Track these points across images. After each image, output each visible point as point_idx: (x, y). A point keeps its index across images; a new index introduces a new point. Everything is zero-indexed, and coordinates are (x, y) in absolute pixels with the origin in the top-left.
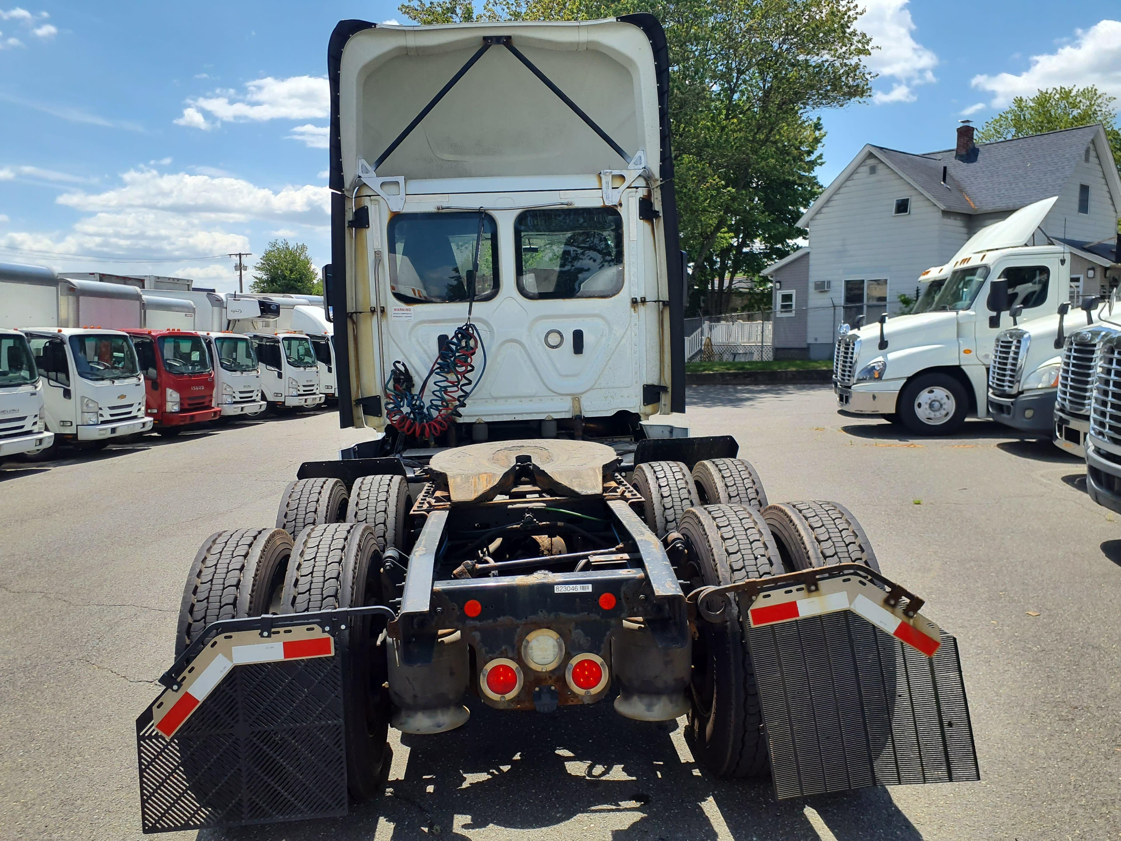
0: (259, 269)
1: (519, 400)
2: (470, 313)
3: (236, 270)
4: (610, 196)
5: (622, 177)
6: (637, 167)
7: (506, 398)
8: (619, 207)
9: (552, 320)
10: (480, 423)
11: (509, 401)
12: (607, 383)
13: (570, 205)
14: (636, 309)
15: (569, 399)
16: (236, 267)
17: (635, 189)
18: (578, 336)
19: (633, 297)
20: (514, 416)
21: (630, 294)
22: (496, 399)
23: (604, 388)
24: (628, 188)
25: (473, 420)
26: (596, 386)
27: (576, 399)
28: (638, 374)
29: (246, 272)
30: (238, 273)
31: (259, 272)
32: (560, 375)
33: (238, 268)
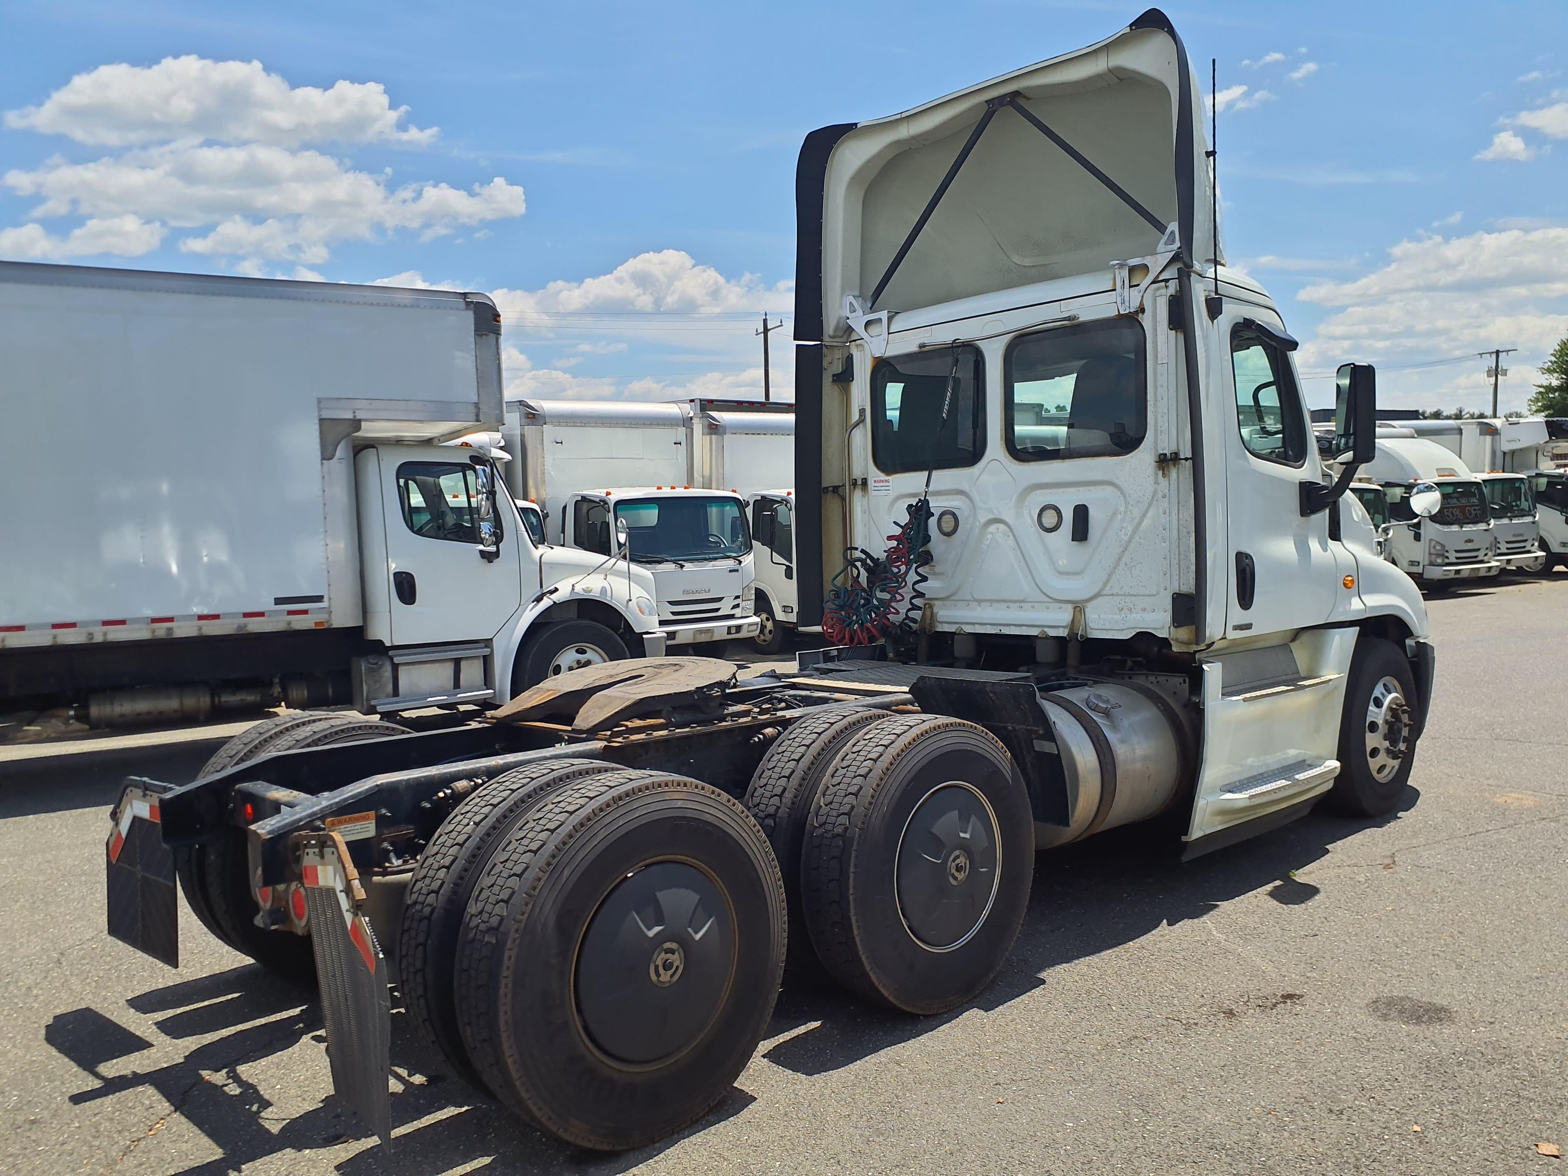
0: (1549, 371)
1: (1006, 605)
2: (927, 485)
3: (1489, 376)
4: (1127, 299)
5: (1145, 268)
6: (1170, 247)
7: (992, 601)
8: (1140, 315)
9: (1049, 491)
10: (960, 634)
11: (995, 605)
12: (1122, 588)
13: (1074, 319)
14: (1166, 472)
15: (1070, 608)
16: (1489, 372)
17: (1163, 283)
18: (1081, 513)
19: (1162, 452)
20: (1001, 628)
21: (1156, 448)
22: (979, 601)
23: (1117, 595)
24: (1153, 282)
25: (952, 629)
26: (1107, 591)
27: (1079, 608)
28: (1168, 575)
29: (1505, 377)
30: (1493, 380)
31: (1546, 376)
32: (1060, 573)
33: (1493, 373)
